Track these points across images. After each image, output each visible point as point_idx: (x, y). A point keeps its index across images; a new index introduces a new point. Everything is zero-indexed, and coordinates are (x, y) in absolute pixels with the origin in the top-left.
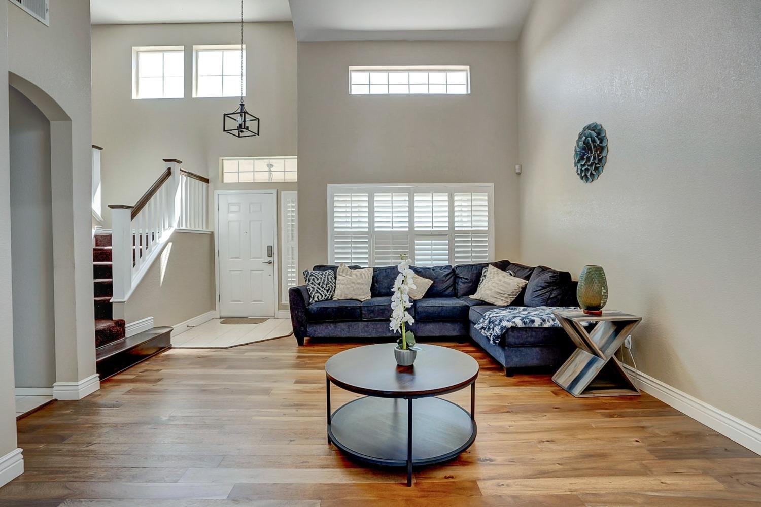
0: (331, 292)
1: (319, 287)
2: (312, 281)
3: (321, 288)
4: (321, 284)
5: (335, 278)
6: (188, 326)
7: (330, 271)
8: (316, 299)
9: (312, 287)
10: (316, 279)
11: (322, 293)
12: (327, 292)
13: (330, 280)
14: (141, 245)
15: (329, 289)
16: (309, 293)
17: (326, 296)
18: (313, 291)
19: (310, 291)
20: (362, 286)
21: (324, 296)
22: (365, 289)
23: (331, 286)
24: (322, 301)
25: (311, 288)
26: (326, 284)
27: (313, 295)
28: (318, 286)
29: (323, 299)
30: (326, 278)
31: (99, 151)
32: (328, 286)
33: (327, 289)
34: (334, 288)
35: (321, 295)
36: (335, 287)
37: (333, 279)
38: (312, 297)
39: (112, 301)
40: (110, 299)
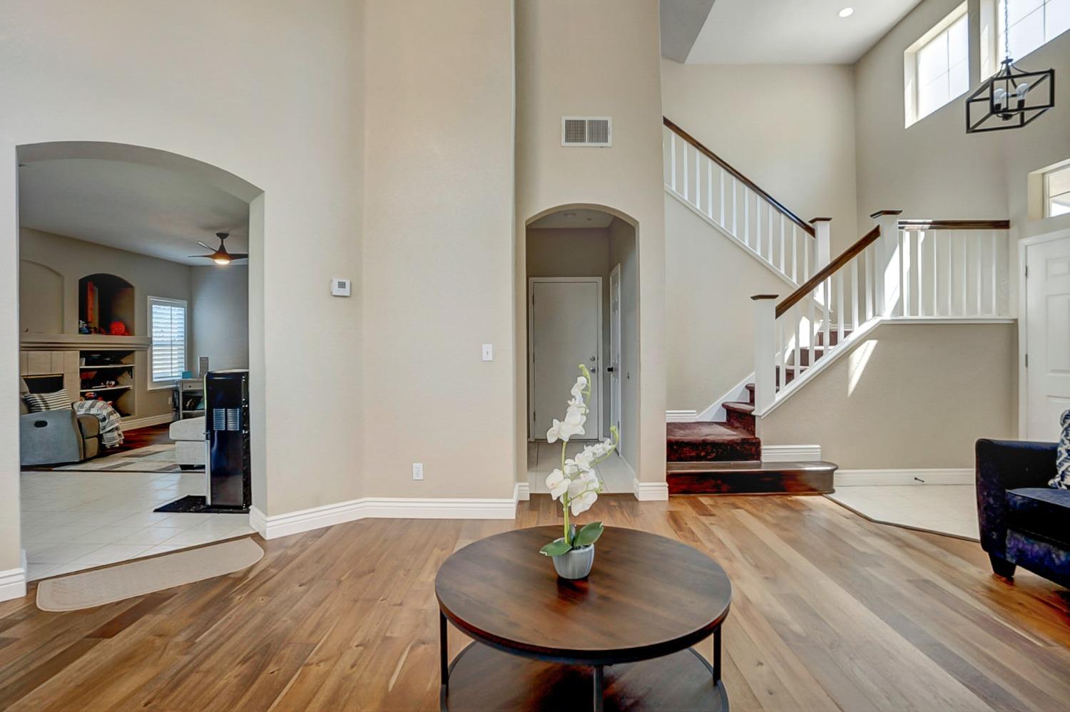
6: (916, 479)
14: (821, 344)
25: (1063, 452)
31: (828, 223)
38: (1060, 472)
39: (753, 413)
40: (753, 410)
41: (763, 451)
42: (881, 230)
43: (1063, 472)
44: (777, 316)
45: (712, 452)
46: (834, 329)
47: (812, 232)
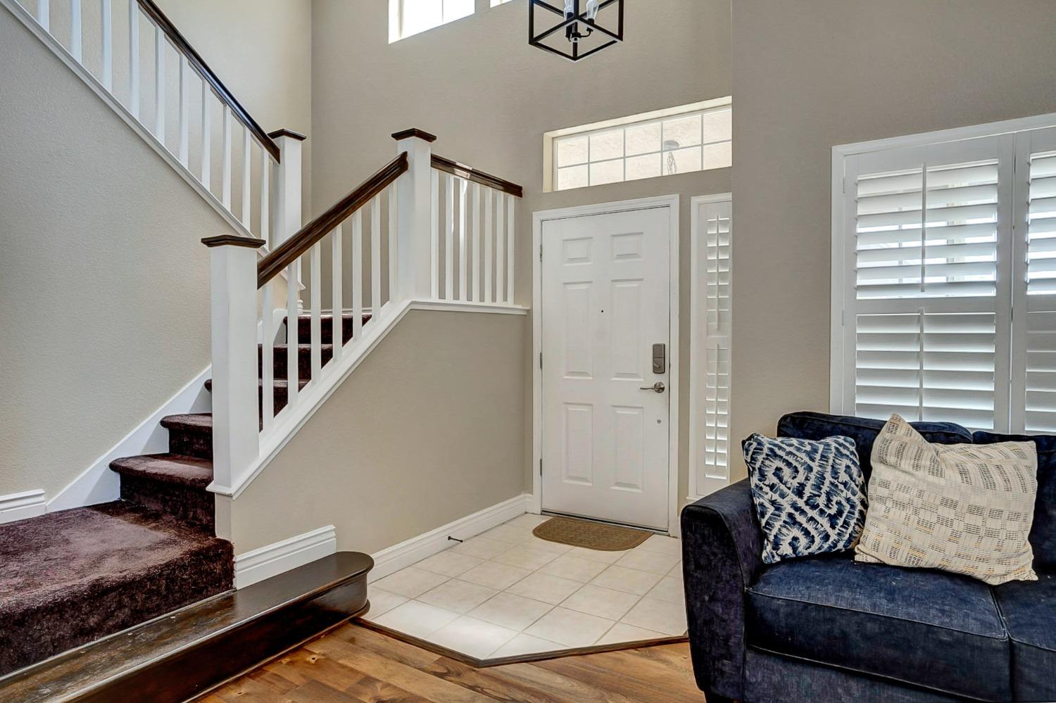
0: (846, 524)
1: (801, 503)
2: (772, 479)
3: (807, 509)
4: (808, 491)
5: (866, 469)
7: (841, 439)
8: (786, 549)
9: (773, 502)
10: (787, 473)
11: (810, 527)
12: (833, 527)
13: (844, 477)
15: (840, 513)
16: (759, 524)
17: (827, 537)
18: (776, 516)
19: (763, 515)
20: (993, 524)
21: (818, 540)
22: (1010, 537)
23: (848, 500)
24: (811, 556)
25: (767, 504)
26: (828, 494)
27: (775, 531)
28: (796, 498)
29: (814, 548)
30: (829, 469)
31: (299, 143)
32: (835, 499)
33: (833, 511)
34: (859, 507)
35: (807, 533)
36: (865, 505)
37: (855, 471)
38: (772, 538)
39: (209, 488)
40: (209, 480)
41: (237, 567)
42: (409, 159)
43: (776, 536)
44: (262, 281)
45: (121, 606)
46: (347, 315)
47: (276, 152)
